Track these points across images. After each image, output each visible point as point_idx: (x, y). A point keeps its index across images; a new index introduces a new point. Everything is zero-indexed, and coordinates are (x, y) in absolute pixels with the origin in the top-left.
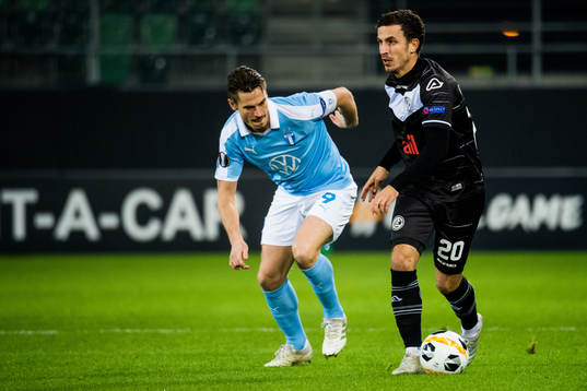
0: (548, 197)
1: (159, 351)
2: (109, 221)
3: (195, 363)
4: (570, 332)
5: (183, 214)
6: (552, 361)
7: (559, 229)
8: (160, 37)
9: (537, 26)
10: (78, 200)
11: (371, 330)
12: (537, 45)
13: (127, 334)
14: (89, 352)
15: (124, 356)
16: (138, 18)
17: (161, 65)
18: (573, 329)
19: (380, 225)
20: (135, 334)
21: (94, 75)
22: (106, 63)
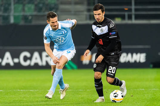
0: (137, 53)
1: (30, 96)
2: (16, 60)
3: (40, 99)
4: (143, 90)
5: (36, 59)
6: (138, 98)
7: (140, 62)
8: (30, 10)
9: (133, 7)
10: (8, 55)
11: (88, 90)
12: (133, 12)
13: (21, 91)
14: (11, 96)
15: (20, 97)
16: (24, 5)
17: (30, 18)
18: (143, 89)
19: (91, 61)
20: (24, 91)
21: (12, 21)
22: (15, 18)
